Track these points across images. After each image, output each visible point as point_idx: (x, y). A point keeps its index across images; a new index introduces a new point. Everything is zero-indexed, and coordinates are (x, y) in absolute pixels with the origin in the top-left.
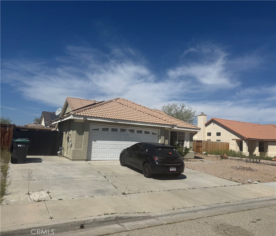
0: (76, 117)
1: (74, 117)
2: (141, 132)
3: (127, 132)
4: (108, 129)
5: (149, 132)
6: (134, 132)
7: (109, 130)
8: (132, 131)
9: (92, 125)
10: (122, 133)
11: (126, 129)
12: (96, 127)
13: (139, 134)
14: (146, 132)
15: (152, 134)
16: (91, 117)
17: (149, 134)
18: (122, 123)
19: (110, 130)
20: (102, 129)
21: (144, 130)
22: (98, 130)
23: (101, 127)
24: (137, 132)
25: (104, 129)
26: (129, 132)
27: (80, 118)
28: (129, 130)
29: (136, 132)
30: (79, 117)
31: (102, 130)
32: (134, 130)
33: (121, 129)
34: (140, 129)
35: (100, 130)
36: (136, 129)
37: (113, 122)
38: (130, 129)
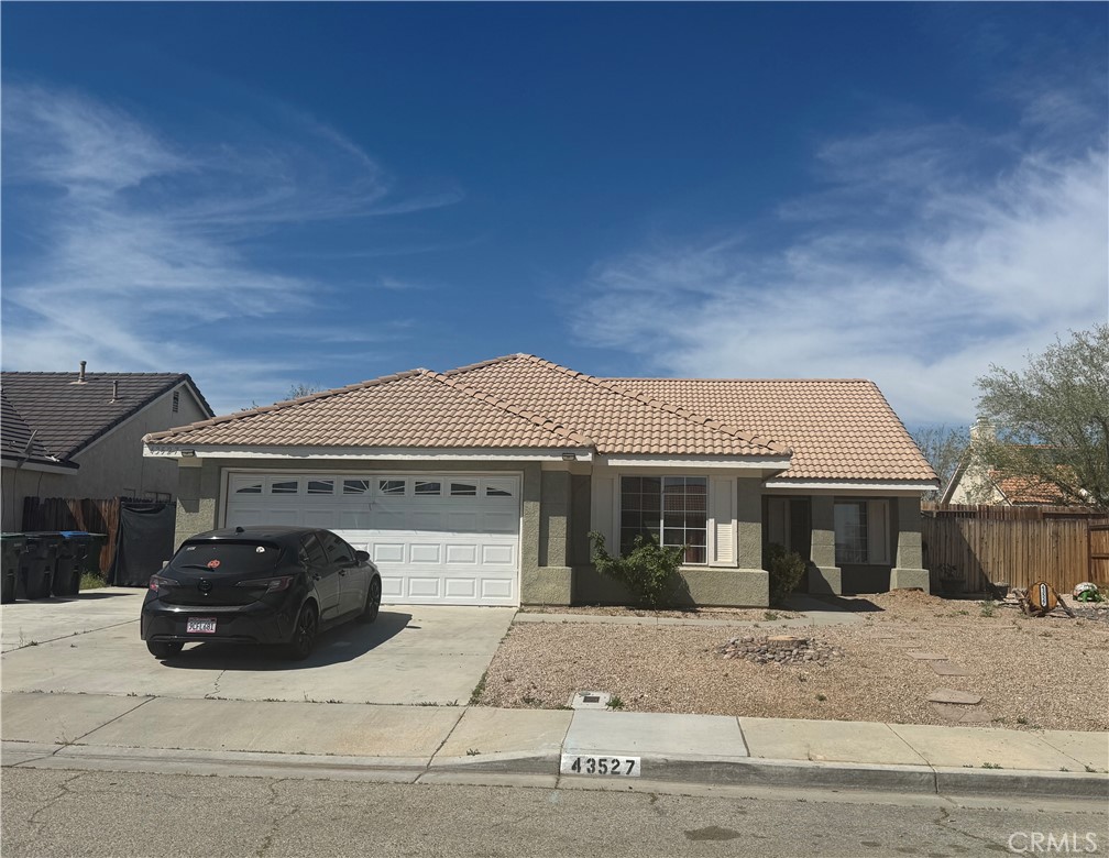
0: (158, 449)
1: (152, 450)
2: (435, 488)
3: (374, 491)
4: (294, 485)
5: (474, 488)
6: (403, 490)
7: (300, 489)
9: (236, 476)
10: (351, 497)
11: (367, 483)
13: (427, 500)
14: (458, 489)
15: (489, 494)
16: (209, 447)
17: (474, 494)
18: (326, 457)
19: (303, 488)
20: (274, 486)
21: (446, 480)
22: (257, 490)
24: (417, 489)
25: (278, 488)
26: (381, 492)
27: (173, 455)
28: (382, 483)
29: (410, 488)
30: (170, 451)
31: (273, 491)
32: (403, 483)
34: (428, 478)
35: (267, 489)
36: (410, 479)
37: (287, 457)
38: (383, 478)
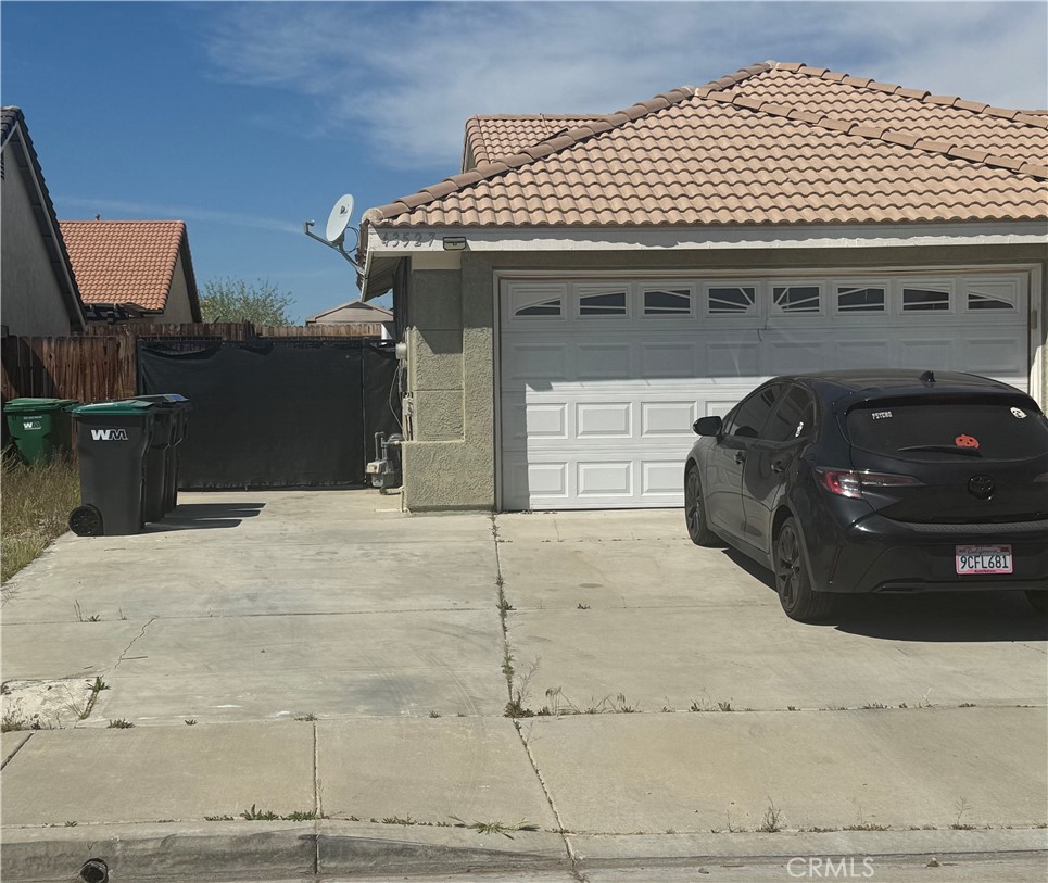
0: (396, 237)
1: (385, 239)
2: (874, 298)
3: (764, 304)
4: (619, 299)
5: (945, 296)
6: (816, 303)
7: (628, 307)
8: (803, 298)
9: (513, 285)
10: (727, 319)
11: (750, 292)
12: (539, 295)
13: (861, 319)
14: (916, 299)
15: (972, 305)
16: (493, 230)
17: (946, 306)
18: (708, 245)
19: (635, 304)
20: (584, 301)
21: (895, 286)
22: (552, 310)
23: (570, 292)
24: (842, 301)
25: (592, 305)
26: (777, 308)
27: (425, 247)
28: (778, 292)
29: (828, 299)
30: (420, 240)
31: (583, 312)
32: (815, 291)
33: (713, 293)
34: (862, 281)
35: (569, 308)
36: (829, 285)
37: (638, 247)
38: (779, 283)
